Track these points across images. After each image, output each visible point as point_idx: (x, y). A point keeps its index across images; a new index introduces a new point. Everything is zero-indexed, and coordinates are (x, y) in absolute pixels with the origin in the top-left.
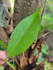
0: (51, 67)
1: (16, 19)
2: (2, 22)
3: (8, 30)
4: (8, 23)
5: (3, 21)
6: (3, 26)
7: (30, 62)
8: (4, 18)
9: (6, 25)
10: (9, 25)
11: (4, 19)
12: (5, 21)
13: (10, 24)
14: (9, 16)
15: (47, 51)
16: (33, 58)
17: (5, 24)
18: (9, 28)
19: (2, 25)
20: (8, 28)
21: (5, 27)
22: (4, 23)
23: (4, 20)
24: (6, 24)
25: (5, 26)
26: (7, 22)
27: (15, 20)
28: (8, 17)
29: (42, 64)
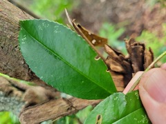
0: (151, 32)
1: (13, 70)
2: (14, 107)
3: (37, 97)
4: (20, 93)
5: (11, 104)
6: (23, 106)
7: (119, 68)
8: (6, 98)
9: (23, 99)
10: (27, 93)
11: (8, 101)
12: (12, 98)
13: (23, 90)
14: (4, 87)
15: (117, 29)
16: (111, 60)
17: (19, 101)
18: (33, 95)
19: (20, 107)
20: (32, 97)
21: (27, 103)
22: (17, 103)
23: (10, 100)
24: (20, 97)
25: (24, 102)
26: (17, 95)
27: (15, 71)
28: (6, 90)
29: (128, 45)
